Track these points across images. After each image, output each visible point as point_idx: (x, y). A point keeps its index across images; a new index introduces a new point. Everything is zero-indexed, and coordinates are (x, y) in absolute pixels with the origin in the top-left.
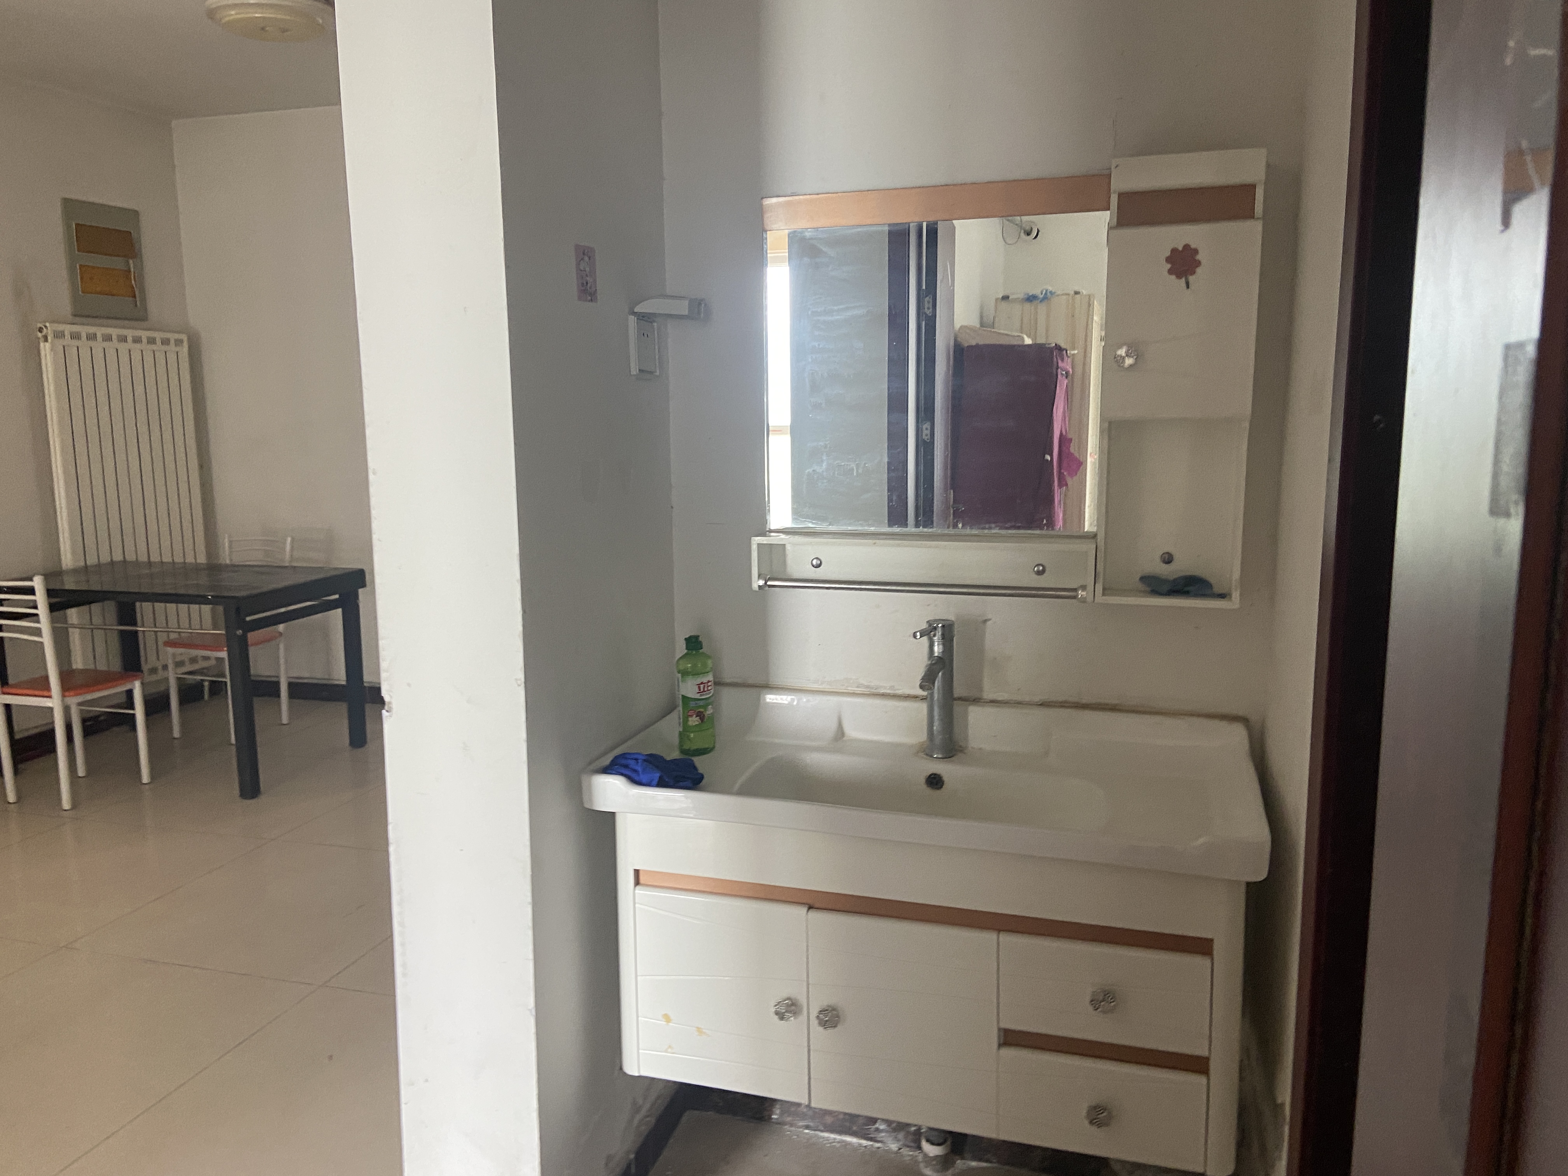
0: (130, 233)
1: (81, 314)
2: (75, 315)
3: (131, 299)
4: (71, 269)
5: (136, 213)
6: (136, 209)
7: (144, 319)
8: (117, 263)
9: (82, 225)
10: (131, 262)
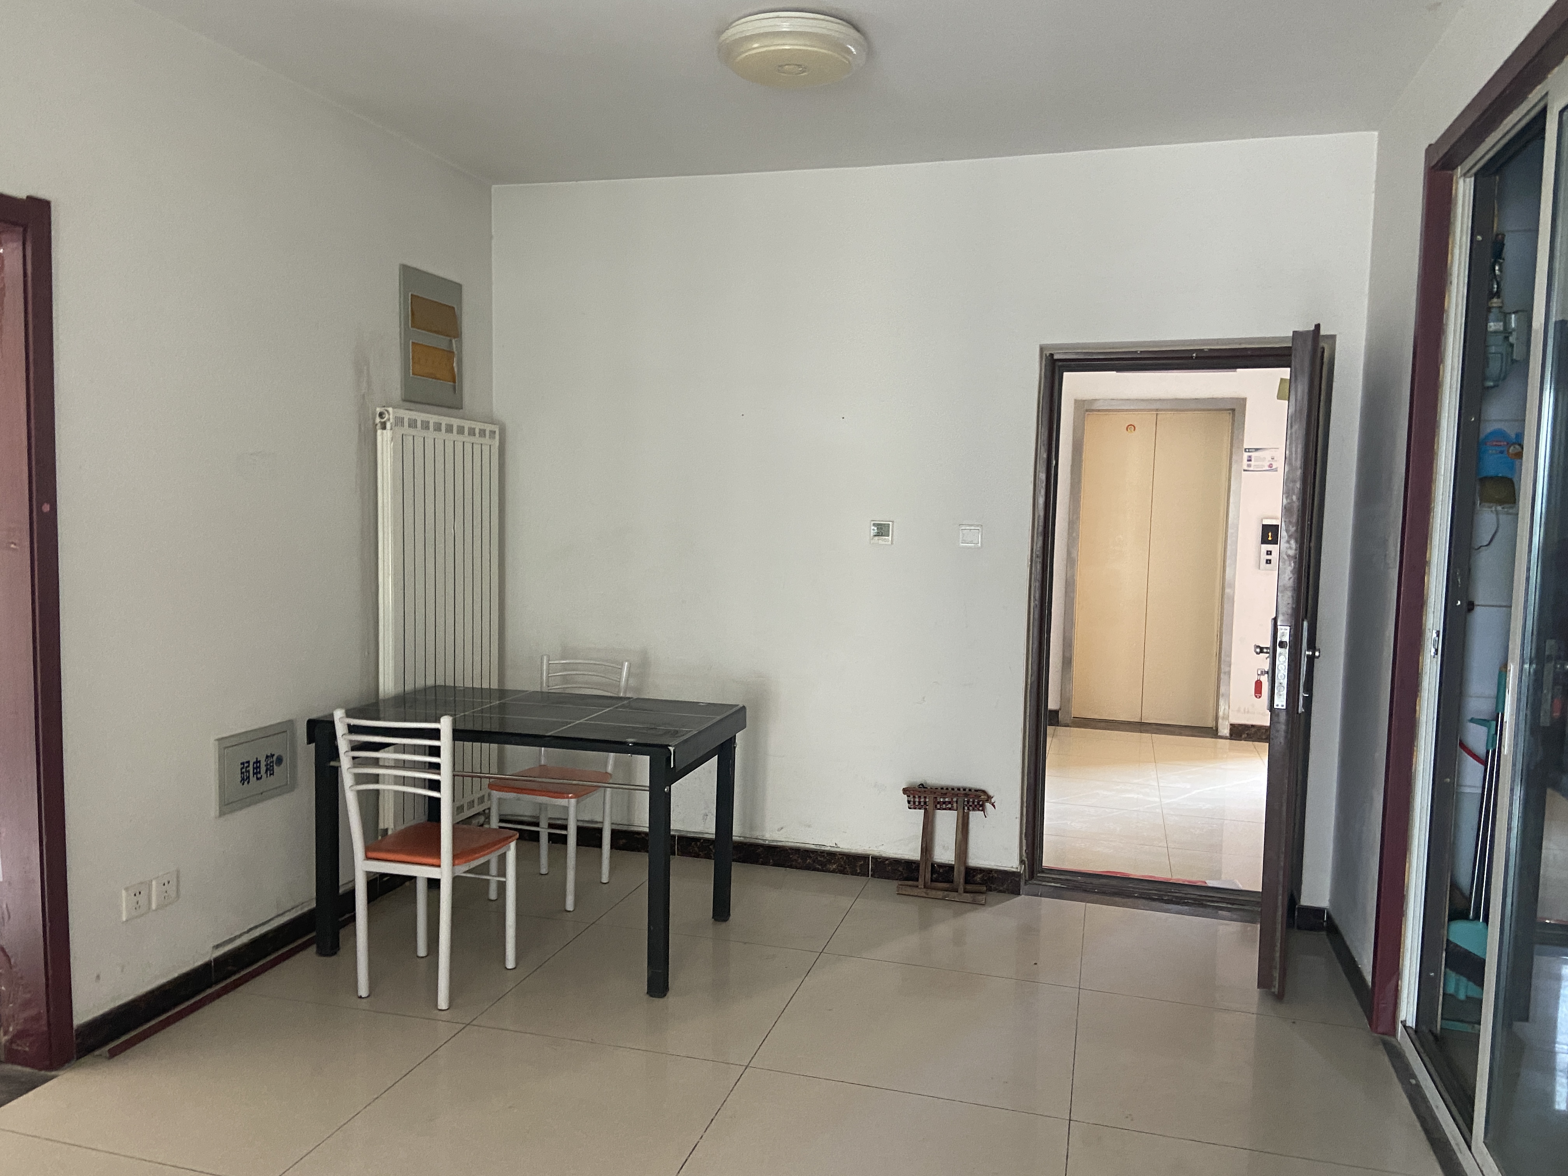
0: (453, 308)
1: (411, 399)
2: (405, 400)
3: (452, 383)
4: (404, 347)
5: (459, 287)
6: (460, 283)
7: (459, 407)
8: (440, 342)
9: (415, 296)
10: (453, 341)
